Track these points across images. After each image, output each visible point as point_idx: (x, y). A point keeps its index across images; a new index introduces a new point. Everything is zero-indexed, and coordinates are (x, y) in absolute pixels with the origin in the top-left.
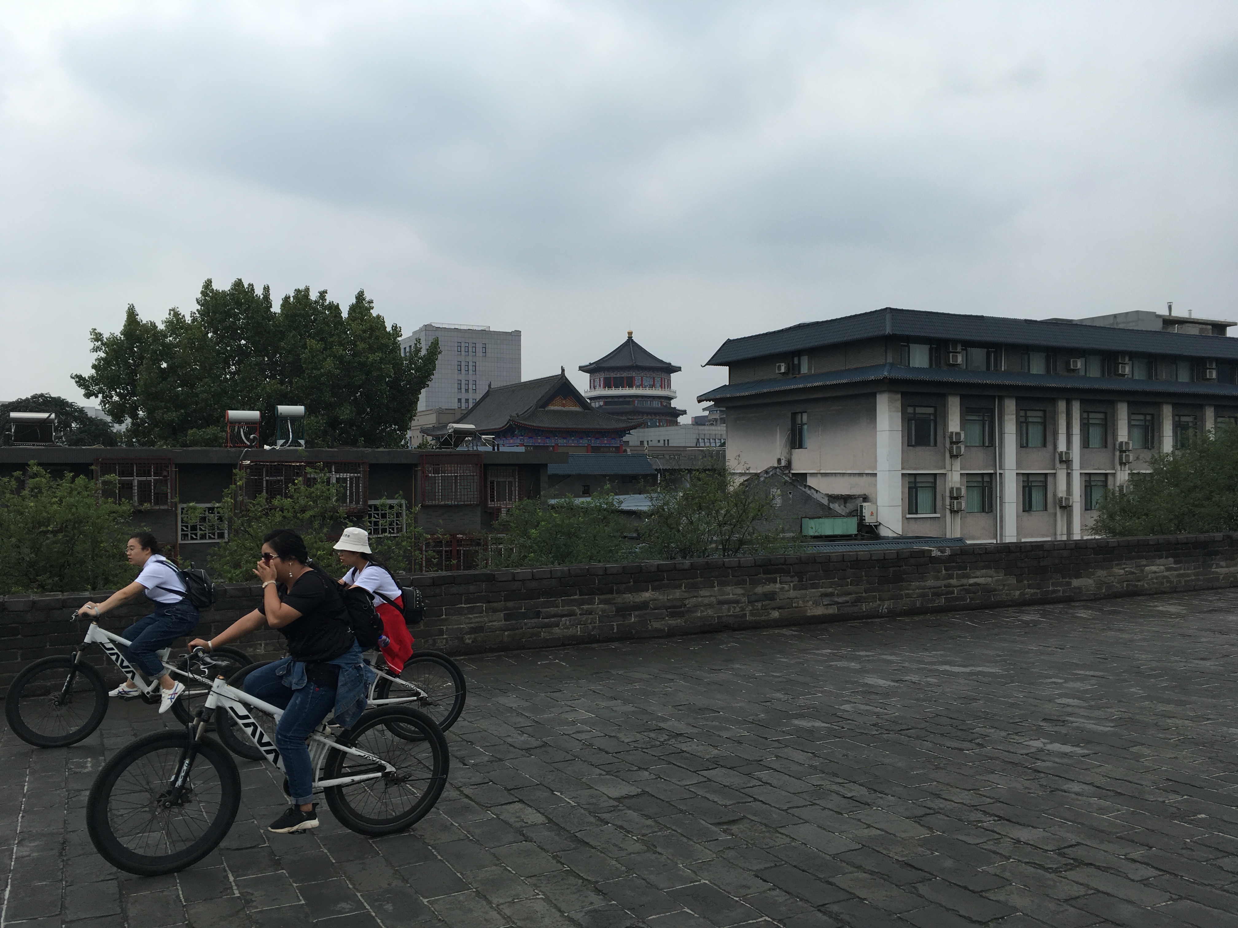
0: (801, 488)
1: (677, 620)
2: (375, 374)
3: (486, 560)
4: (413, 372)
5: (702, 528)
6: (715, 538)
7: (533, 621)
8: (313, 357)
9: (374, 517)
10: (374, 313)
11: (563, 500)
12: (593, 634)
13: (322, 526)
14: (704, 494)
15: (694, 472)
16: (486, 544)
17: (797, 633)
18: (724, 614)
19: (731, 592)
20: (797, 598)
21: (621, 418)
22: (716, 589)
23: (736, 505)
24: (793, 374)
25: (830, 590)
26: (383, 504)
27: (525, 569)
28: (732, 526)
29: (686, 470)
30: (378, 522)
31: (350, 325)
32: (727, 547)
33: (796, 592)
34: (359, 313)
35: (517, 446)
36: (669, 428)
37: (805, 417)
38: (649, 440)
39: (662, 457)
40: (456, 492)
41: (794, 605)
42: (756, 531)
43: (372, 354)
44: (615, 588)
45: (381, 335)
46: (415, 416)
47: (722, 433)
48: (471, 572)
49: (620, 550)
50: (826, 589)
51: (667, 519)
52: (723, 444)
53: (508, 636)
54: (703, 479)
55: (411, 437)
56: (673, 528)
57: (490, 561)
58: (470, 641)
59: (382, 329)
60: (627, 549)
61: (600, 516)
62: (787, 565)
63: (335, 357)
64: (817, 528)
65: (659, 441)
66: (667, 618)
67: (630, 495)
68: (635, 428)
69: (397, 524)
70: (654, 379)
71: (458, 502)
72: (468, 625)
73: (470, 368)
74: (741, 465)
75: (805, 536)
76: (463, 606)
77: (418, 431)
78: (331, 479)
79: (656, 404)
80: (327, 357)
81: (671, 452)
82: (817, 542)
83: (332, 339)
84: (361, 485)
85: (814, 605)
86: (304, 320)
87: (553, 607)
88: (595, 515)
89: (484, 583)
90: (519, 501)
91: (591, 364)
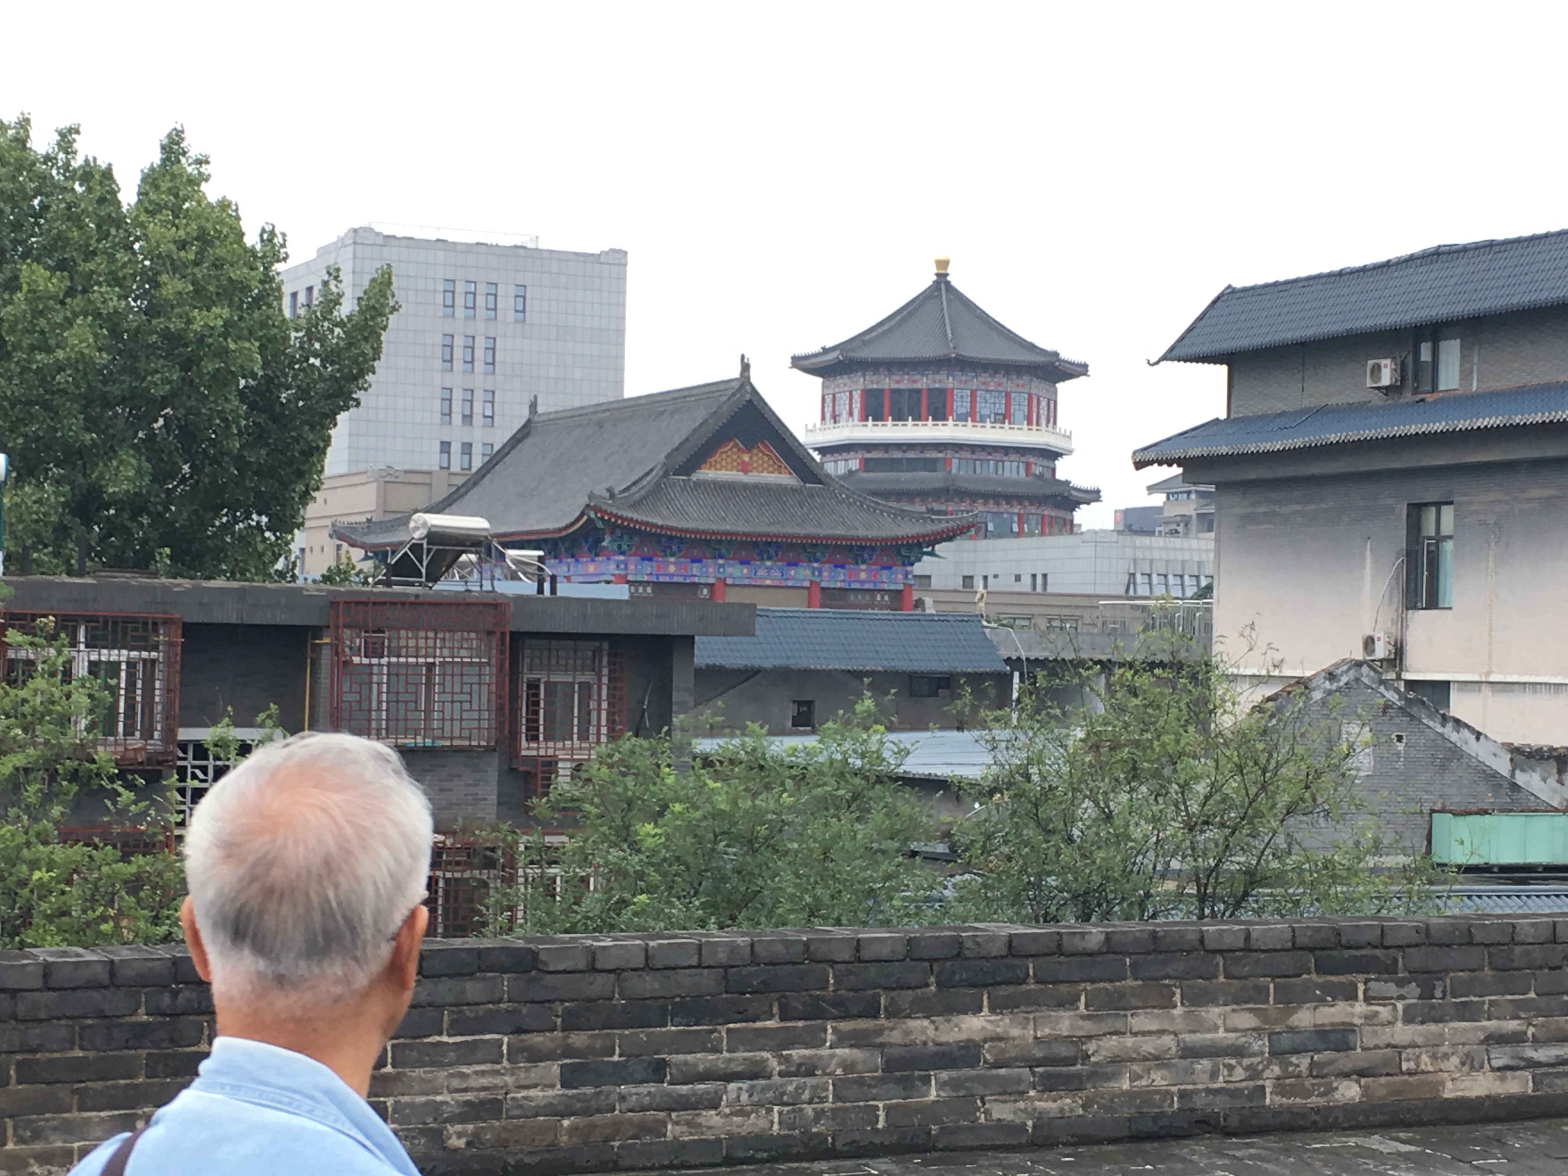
0: (1431, 723)
1: (1061, 1098)
2: (210, 366)
3: (510, 908)
4: (317, 362)
5: (1137, 834)
6: (1175, 864)
7: (644, 1089)
8: (38, 314)
9: (194, 777)
10: (212, 192)
11: (736, 741)
12: (816, 1134)
13: (47, 798)
14: (1149, 736)
15: (1118, 672)
16: (512, 863)
17: (1412, 1148)
18: (1201, 1086)
19: (1220, 1022)
20: (1414, 1046)
21: (909, 508)
22: (1179, 1011)
23: (1240, 769)
24: (1416, 391)
25: (1512, 1025)
26: (222, 739)
27: (625, 938)
28: (1228, 831)
29: (1096, 663)
31: (142, 225)
32: (1210, 890)
33: (1413, 1027)
34: (169, 191)
35: (608, 582)
36: (1048, 540)
37: (1448, 513)
38: (990, 572)
39: (1026, 623)
40: (428, 711)
41: (1404, 1067)
42: (1296, 848)
43: (201, 309)
44: (882, 1001)
45: (229, 257)
46: (317, 489)
47: (1204, 557)
48: (471, 942)
49: (897, 890)
50: (1504, 1023)
51: (1036, 806)
52: (1206, 592)
53: (571, 1131)
54: (1145, 692)
55: (303, 550)
56: (1053, 832)
57: (520, 914)
58: (461, 1143)
59: (232, 238)
60: (918, 889)
61: (841, 792)
62: (1387, 948)
63: (98, 315)
64: (1475, 846)
65: (1018, 578)
66: (1032, 1093)
67: (932, 730)
68: (950, 539)
70: (1008, 395)
71: (434, 739)
72: (457, 1096)
73: (480, 354)
74: (1257, 652)
75: (1439, 865)
76: (445, 1039)
77: (325, 533)
78: (74, 665)
79: (1013, 470)
80: (76, 315)
81: (1054, 611)
82: (1477, 883)
83: (91, 266)
84: (158, 684)
85: (1466, 1069)
86: (13, 208)
87: (704, 1050)
88: (828, 788)
89: (506, 976)
90: (609, 742)
91: (826, 351)
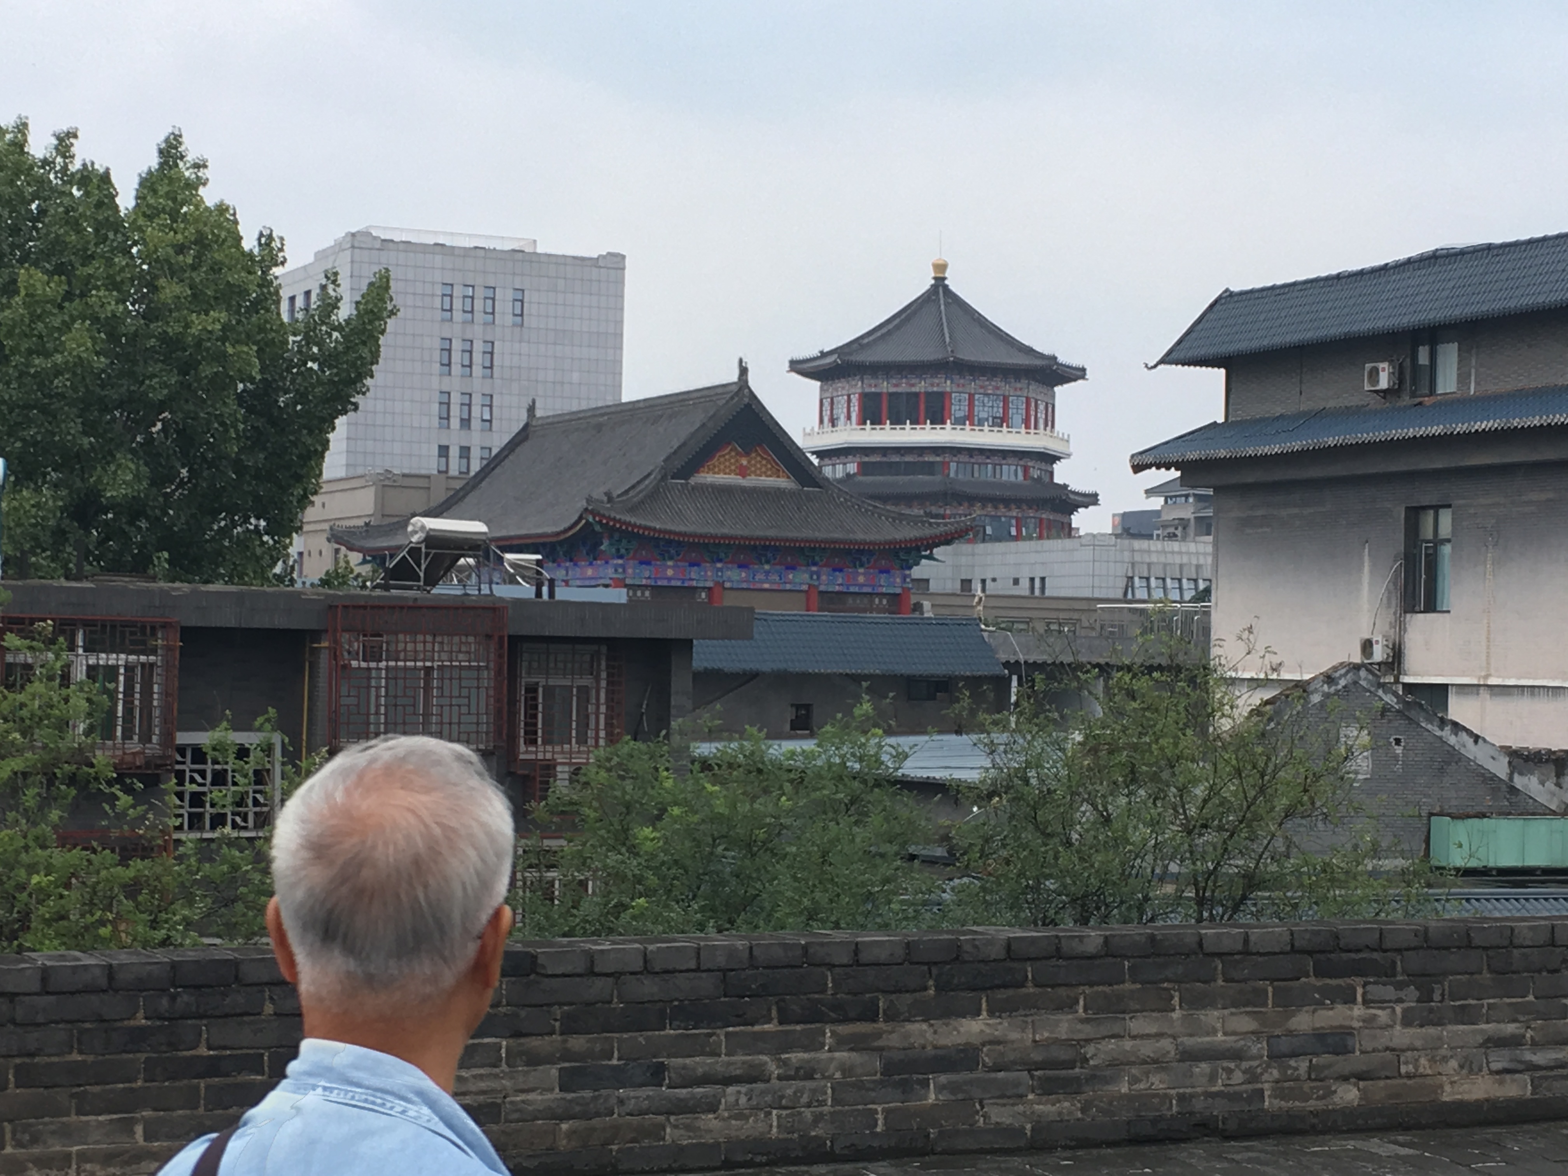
0: (1429, 727)
1: (1059, 1101)
2: (207, 370)
4: (315, 367)
5: (1135, 837)
6: (1173, 868)
7: (642, 1093)
8: (36, 318)
9: (193, 780)
10: (209, 196)
11: (735, 745)
12: (814, 1137)
13: (45, 803)
14: (1147, 739)
15: (1117, 675)
17: (1411, 1152)
18: (1199, 1090)
19: (1218, 1025)
20: (1412, 1049)
21: (907, 511)
22: (1176, 1015)
23: (1239, 772)
24: (1413, 395)
25: (1511, 1028)
26: (220, 743)
27: (624, 942)
28: (1226, 834)
29: (1094, 666)
30: (204, 794)
31: (140, 229)
32: (1208, 894)
33: (1411, 1031)
34: (167, 195)
35: (606, 586)
36: (1047, 544)
37: (1446, 519)
38: (988, 576)
39: (1025, 627)
40: (427, 715)
41: (1403, 1069)
42: (1294, 850)
43: (199, 313)
44: (881, 1004)
45: (227, 261)
46: (315, 493)
47: (1202, 561)
49: (896, 894)
50: (1502, 1026)
51: (1035, 809)
52: (1204, 595)
53: (571, 1134)
54: (1143, 695)
55: (301, 554)
56: (1051, 835)
59: (230, 242)
60: (916, 893)
61: (840, 796)
62: (1385, 951)
63: (95, 319)
64: (1473, 848)
65: (1016, 581)
66: (1031, 1097)
67: (930, 733)
68: (948, 542)
69: (256, 803)
70: (1006, 399)
73: (477, 358)
74: (1255, 657)
75: (1437, 868)
77: (324, 538)
78: (73, 669)
79: (1010, 474)
80: (73, 321)
81: (1053, 615)
82: (1476, 886)
83: (89, 270)
84: (156, 688)
85: (1464, 1072)
86: (11, 213)
87: (703, 1054)
88: (826, 792)
90: (607, 745)
91: (823, 355)
